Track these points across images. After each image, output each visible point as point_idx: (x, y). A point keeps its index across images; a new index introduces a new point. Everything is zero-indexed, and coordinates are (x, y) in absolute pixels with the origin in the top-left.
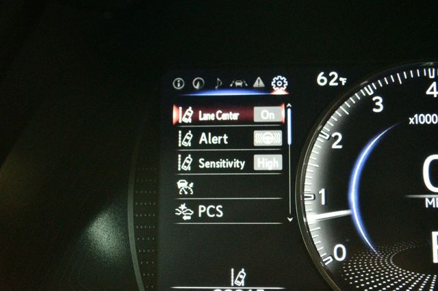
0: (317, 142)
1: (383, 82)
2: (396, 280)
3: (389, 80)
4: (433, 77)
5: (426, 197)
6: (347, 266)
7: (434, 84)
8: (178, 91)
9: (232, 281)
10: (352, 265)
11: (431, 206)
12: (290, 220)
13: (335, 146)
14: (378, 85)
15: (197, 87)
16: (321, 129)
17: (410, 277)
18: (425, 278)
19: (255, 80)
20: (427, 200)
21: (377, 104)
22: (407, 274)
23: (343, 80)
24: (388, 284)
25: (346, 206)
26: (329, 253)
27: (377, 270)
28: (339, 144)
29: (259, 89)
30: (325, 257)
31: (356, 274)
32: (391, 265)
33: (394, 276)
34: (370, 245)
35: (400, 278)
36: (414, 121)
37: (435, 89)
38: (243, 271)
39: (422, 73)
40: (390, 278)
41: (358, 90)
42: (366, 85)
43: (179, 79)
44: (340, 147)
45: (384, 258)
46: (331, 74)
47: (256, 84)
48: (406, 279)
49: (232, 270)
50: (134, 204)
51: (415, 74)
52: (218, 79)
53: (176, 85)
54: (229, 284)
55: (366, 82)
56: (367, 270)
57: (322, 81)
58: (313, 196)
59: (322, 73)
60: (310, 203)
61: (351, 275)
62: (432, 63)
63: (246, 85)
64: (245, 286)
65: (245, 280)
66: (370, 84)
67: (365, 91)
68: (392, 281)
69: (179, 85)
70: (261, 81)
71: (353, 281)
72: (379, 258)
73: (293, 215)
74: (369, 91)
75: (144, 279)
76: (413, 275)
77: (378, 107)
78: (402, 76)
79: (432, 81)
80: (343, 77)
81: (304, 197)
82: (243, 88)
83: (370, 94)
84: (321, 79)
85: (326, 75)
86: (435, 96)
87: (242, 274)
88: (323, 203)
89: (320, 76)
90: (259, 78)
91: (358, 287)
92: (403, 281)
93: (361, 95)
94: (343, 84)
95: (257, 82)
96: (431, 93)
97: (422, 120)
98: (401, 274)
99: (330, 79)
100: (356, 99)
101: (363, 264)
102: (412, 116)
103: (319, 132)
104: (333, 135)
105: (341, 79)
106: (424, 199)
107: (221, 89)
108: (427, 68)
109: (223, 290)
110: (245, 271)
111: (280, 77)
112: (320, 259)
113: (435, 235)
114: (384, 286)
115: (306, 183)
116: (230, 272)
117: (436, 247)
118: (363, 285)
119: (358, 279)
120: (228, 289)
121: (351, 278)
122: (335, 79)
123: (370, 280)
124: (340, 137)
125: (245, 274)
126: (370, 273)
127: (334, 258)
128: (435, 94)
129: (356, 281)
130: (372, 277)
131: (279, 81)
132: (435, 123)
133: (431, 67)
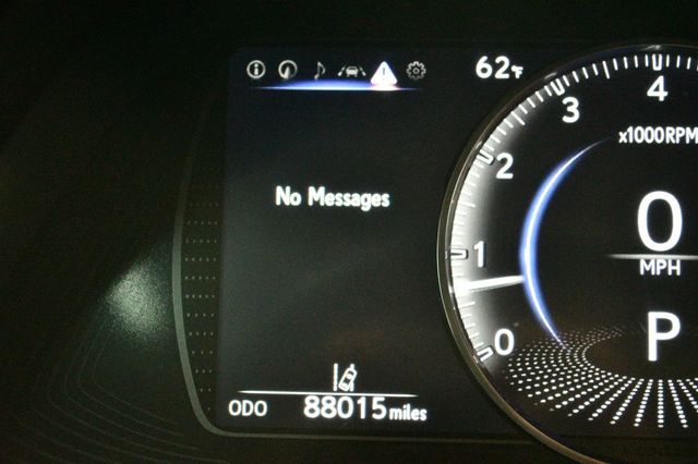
0: (473, 168)
1: (581, 75)
2: (591, 386)
3: (590, 72)
4: (659, 68)
5: (642, 257)
6: (515, 362)
7: (660, 81)
8: (255, 81)
9: (335, 382)
10: (523, 362)
11: (648, 273)
13: (503, 174)
14: (571, 80)
15: (286, 75)
16: (481, 147)
17: (611, 382)
18: (634, 383)
20: (643, 264)
21: (569, 109)
22: (608, 378)
23: (518, 71)
24: (578, 391)
25: (516, 269)
26: (487, 343)
27: (562, 370)
28: (508, 172)
30: (481, 348)
31: (529, 376)
32: (583, 362)
33: (587, 380)
34: (551, 331)
35: (596, 383)
36: (627, 137)
37: (662, 87)
38: (352, 367)
39: (641, 61)
40: (581, 382)
41: (540, 87)
42: (553, 79)
43: (257, 63)
44: (510, 176)
45: (573, 351)
46: (498, 60)
47: (379, 74)
48: (606, 385)
49: (336, 366)
50: (183, 259)
51: (631, 63)
52: (319, 64)
53: (252, 72)
54: (329, 389)
55: (554, 74)
56: (545, 370)
57: (484, 70)
58: (464, 253)
59: (485, 58)
60: (460, 263)
61: (520, 378)
62: (658, 47)
63: (364, 74)
64: (355, 391)
65: (355, 382)
66: (559, 76)
67: (551, 89)
68: (584, 388)
70: (388, 69)
71: (523, 386)
72: (565, 351)
74: (557, 87)
75: (197, 378)
76: (616, 380)
77: (571, 114)
78: (610, 66)
79: (657, 74)
80: (518, 65)
81: (450, 254)
82: (359, 79)
83: (559, 93)
84: (483, 68)
85: (491, 61)
86: (662, 99)
87: (351, 372)
88: (481, 263)
89: (482, 63)
90: (384, 63)
91: (530, 396)
92: (601, 388)
93: (545, 95)
94: (517, 76)
95: (380, 70)
96: (656, 94)
98: (598, 375)
99: (496, 67)
100: (537, 101)
101: (539, 361)
102: (624, 130)
103: (477, 152)
104: (499, 158)
105: (514, 68)
106: (637, 262)
107: (324, 78)
108: (650, 53)
109: (321, 397)
110: (356, 369)
111: (416, 63)
112: (473, 351)
113: (653, 317)
114: (571, 394)
115: (453, 233)
116: (332, 369)
117: (654, 337)
118: (538, 393)
119: (532, 384)
120: (328, 396)
121: (520, 382)
122: (505, 68)
123: (549, 386)
124: (510, 161)
125: (355, 373)
126: (550, 374)
127: (494, 351)
128: (662, 95)
129: (529, 387)
130: (553, 381)
131: (416, 67)
132: (660, 141)
133: (657, 52)
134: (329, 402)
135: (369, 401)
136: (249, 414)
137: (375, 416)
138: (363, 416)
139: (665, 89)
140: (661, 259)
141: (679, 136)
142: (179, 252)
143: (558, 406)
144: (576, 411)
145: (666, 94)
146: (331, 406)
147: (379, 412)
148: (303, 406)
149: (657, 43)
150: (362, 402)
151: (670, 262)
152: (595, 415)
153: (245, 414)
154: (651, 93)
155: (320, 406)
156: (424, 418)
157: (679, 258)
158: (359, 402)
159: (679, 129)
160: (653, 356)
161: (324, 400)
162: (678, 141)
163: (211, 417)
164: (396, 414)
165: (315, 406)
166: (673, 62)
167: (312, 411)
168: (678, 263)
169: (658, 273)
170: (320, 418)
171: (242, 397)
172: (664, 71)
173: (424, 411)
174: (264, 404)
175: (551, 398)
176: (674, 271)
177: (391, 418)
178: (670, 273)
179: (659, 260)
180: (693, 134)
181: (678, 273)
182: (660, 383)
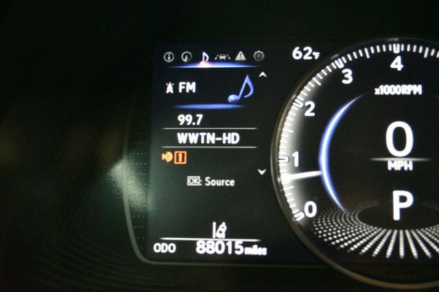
0: (291, 110)
1: (353, 57)
2: (360, 234)
3: (358, 54)
4: (398, 52)
5: (389, 161)
6: (316, 221)
7: (398, 59)
8: (169, 63)
9: (214, 233)
10: (321, 220)
11: (393, 169)
13: (309, 113)
14: (347, 59)
15: (185, 60)
16: (296, 98)
17: (373, 232)
18: (386, 232)
19: (237, 55)
21: (346, 76)
22: (370, 229)
23: (317, 55)
24: (353, 237)
25: (317, 168)
26: (302, 211)
27: (344, 225)
28: (312, 112)
29: (240, 62)
30: (297, 213)
31: (325, 229)
32: (356, 220)
33: (359, 231)
35: (364, 232)
36: (380, 91)
37: (399, 63)
38: (224, 224)
39: (387, 48)
40: (355, 232)
41: (329, 64)
42: (336, 59)
43: (169, 53)
44: (313, 114)
45: (350, 214)
46: (305, 49)
47: (238, 58)
48: (370, 234)
49: (214, 224)
51: (381, 49)
52: (204, 53)
53: (167, 58)
54: (210, 236)
55: (336, 56)
56: (334, 225)
57: (297, 55)
58: (287, 158)
59: (298, 48)
60: (285, 164)
61: (320, 230)
62: (396, 39)
63: (229, 58)
64: (226, 238)
65: (226, 233)
66: (340, 57)
67: (335, 64)
68: (357, 236)
69: (169, 58)
70: (243, 55)
71: (321, 234)
72: (346, 214)
74: (339, 63)
75: (136, 231)
76: (375, 230)
77: (347, 79)
78: (369, 51)
79: (397, 55)
80: (317, 52)
81: (278, 159)
82: (226, 61)
83: (340, 67)
85: (301, 50)
86: (399, 69)
87: (223, 227)
88: (297, 164)
89: (296, 51)
90: (241, 52)
91: (326, 240)
92: (367, 235)
93: (332, 68)
94: (316, 58)
95: (239, 56)
96: (396, 67)
97: (387, 91)
98: (367, 229)
99: (304, 53)
100: (327, 71)
101: (331, 220)
102: (378, 87)
103: (294, 101)
104: (307, 104)
105: (315, 53)
106: (386, 163)
108: (392, 44)
109: (206, 241)
110: (226, 225)
111: (259, 51)
112: (293, 215)
113: (397, 194)
114: (350, 239)
115: (280, 147)
116: (212, 225)
117: (397, 206)
118: (330, 238)
119: (326, 233)
120: (210, 241)
121: (320, 232)
122: (309, 54)
123: (337, 234)
124: (313, 105)
125: (226, 228)
126: (337, 228)
127: (305, 215)
128: (400, 67)
129: (325, 235)
130: (339, 231)
131: (259, 54)
132: (398, 93)
133: (396, 43)
134: (210, 244)
135: (233, 243)
136: (165, 251)
137: (237, 252)
138: (230, 252)
139: (402, 63)
141: (409, 90)
143: (342, 246)
144: (352, 249)
145: (402, 66)
146: (212, 247)
147: (239, 250)
148: (196, 246)
149: (396, 37)
150: (229, 244)
151: (406, 162)
152: (363, 251)
153: (163, 251)
154: (393, 66)
155: (206, 246)
156: (265, 253)
157: (411, 161)
158: (227, 244)
159: (410, 86)
160: (397, 217)
161: (208, 243)
162: (409, 93)
163: (143, 253)
164: (249, 251)
165: (202, 247)
166: (406, 48)
167: (201, 249)
168: (411, 163)
169: (399, 169)
170: (206, 254)
171: (161, 242)
172: (401, 54)
173: (265, 249)
174: (174, 245)
175: (338, 241)
176: (408, 168)
177: (246, 253)
178: (406, 169)
179: (400, 161)
180: (417, 89)
181: (411, 169)
182: (401, 232)
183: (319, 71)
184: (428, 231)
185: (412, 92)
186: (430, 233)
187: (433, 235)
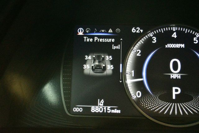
0: (131, 53)
1: (156, 32)
2: (159, 105)
3: (159, 31)
4: (175, 30)
5: (171, 74)
6: (141, 99)
7: (175, 33)
9: (99, 104)
10: (143, 99)
11: (173, 78)
12: (121, 82)
13: (138, 55)
14: (154, 33)
15: (88, 32)
17: (164, 104)
18: (170, 104)
19: (109, 30)
21: (154, 40)
22: (163, 103)
23: (142, 31)
24: (156, 106)
25: (142, 77)
26: (135, 94)
27: (152, 101)
28: (139, 54)
29: (110, 33)
30: (133, 96)
31: (145, 102)
32: (157, 99)
33: (158, 103)
34: (150, 91)
35: (161, 104)
36: (167, 46)
37: (175, 35)
38: (103, 100)
39: (170, 29)
40: (157, 104)
41: (147, 35)
42: (150, 33)
43: (81, 29)
44: (140, 55)
45: (155, 96)
46: (137, 28)
47: (109, 31)
48: (163, 105)
49: (99, 100)
50: (63, 74)
51: (168, 29)
52: (95, 29)
54: (97, 105)
55: (150, 31)
56: (148, 101)
58: (129, 73)
59: (134, 28)
60: (128, 76)
61: (143, 103)
64: (104, 106)
65: (103, 103)
66: (151, 32)
67: (149, 35)
68: (158, 105)
69: (81, 31)
70: (111, 30)
72: (153, 96)
73: (122, 80)
75: (66, 102)
76: (165, 103)
77: (154, 41)
78: (163, 30)
80: (142, 29)
81: (126, 73)
82: (105, 32)
83: (151, 36)
84: (133, 30)
85: (135, 29)
86: (175, 37)
87: (102, 101)
88: (133, 76)
89: (133, 29)
91: (145, 107)
92: (162, 105)
93: (148, 36)
94: (142, 32)
95: (110, 30)
96: (174, 36)
97: (170, 46)
98: (162, 103)
99: (137, 30)
100: (146, 38)
101: (147, 99)
102: (167, 45)
103: (132, 50)
104: (137, 51)
105: (141, 30)
106: (170, 75)
107: (96, 32)
108: (172, 27)
109: (95, 107)
110: (104, 100)
112: (132, 96)
113: (174, 88)
114: (155, 107)
115: (127, 68)
116: (98, 100)
117: (174, 93)
118: (147, 106)
119: (145, 104)
120: (97, 107)
121: (143, 104)
122: (139, 30)
123: (149, 105)
124: (140, 52)
125: (103, 101)
126: (150, 102)
127: (136, 96)
128: (175, 36)
129: (144, 105)
130: (150, 104)
131: (118, 30)
132: (175, 47)
133: (174, 26)
134: (97, 108)
135: (107, 108)
137: (108, 112)
138: (105, 112)
139: (176, 35)
140: (176, 75)
141: (179, 46)
142: (62, 73)
143: (152, 110)
144: (156, 111)
146: (98, 109)
147: (109, 111)
148: (91, 109)
149: (174, 24)
150: (105, 108)
151: (178, 76)
152: (160, 112)
153: (77, 111)
154: (173, 36)
155: (95, 109)
156: (120, 112)
157: (180, 75)
158: (104, 108)
159: (179, 44)
160: (174, 98)
161: (96, 108)
162: (179, 47)
163: (69, 111)
164: (113, 111)
165: (94, 109)
166: (178, 29)
167: (93, 110)
168: (180, 76)
169: (175, 78)
170: (95, 112)
171: (76, 107)
172: (176, 31)
173: (120, 111)
174: (82, 109)
175: (150, 108)
176: (179, 78)
177: (112, 112)
178: (178, 78)
179: (175, 75)
180: (183, 46)
181: (180, 78)
182: (176, 104)
183: (143, 37)
184: (186, 104)
185: (180, 47)
186: (188, 105)
187: (189, 105)
